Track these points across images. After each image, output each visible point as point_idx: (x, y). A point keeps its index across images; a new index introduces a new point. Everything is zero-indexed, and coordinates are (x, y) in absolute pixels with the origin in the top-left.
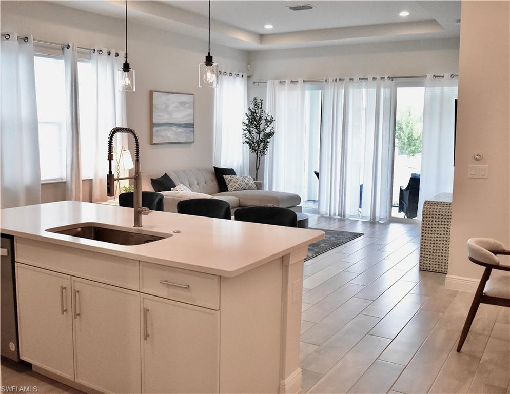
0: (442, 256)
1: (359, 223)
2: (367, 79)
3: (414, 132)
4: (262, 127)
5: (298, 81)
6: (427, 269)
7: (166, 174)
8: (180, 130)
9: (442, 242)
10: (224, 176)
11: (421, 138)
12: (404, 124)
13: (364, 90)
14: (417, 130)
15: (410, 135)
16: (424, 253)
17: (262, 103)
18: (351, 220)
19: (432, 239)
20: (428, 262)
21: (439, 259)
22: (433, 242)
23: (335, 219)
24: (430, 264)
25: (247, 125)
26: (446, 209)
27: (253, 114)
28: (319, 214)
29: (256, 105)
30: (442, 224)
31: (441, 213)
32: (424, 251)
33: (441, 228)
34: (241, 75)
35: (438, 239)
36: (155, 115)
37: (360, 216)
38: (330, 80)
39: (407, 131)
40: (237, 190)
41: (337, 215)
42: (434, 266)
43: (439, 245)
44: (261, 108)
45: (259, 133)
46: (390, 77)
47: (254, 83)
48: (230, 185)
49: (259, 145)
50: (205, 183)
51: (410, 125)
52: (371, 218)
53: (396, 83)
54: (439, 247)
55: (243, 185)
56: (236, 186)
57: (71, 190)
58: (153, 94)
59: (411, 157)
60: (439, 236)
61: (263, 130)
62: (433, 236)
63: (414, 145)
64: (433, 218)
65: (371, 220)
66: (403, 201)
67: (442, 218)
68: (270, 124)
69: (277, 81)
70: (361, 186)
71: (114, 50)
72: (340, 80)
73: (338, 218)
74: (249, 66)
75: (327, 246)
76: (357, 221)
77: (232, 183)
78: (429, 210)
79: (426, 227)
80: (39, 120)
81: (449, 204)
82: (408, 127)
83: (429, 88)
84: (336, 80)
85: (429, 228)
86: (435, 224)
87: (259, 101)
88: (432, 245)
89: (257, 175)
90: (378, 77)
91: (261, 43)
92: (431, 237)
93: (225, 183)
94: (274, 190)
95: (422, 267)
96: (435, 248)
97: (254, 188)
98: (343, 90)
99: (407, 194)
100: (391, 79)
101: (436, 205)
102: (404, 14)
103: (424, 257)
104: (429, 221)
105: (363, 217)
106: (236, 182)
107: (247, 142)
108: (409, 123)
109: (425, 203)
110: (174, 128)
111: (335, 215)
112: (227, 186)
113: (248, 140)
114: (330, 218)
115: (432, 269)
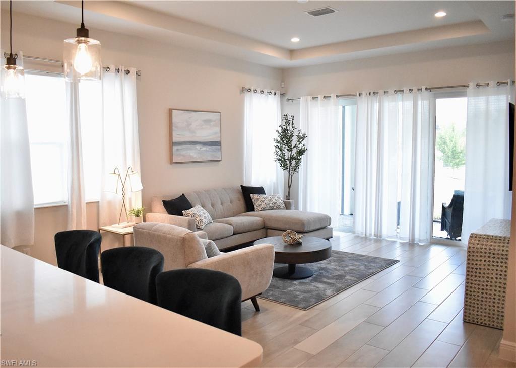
0: (494, 306)
1: (398, 245)
2: (403, 91)
3: (457, 146)
4: (293, 144)
5: (330, 97)
6: (474, 321)
7: (183, 194)
8: (204, 148)
9: (493, 288)
10: (251, 195)
11: (464, 151)
12: (448, 139)
13: (400, 103)
14: (461, 144)
15: (454, 148)
16: (469, 301)
17: (293, 119)
18: (388, 241)
19: (481, 283)
20: (475, 313)
21: (490, 310)
22: (481, 287)
23: (371, 240)
24: (477, 315)
25: (279, 142)
26: (499, 246)
27: (285, 131)
28: (354, 234)
29: (287, 122)
30: (493, 266)
31: (492, 251)
32: (470, 299)
33: (493, 270)
34: (273, 92)
35: (489, 284)
36: (174, 134)
37: (398, 236)
38: (364, 93)
39: (451, 145)
40: (264, 209)
41: (373, 235)
42: (483, 318)
43: (491, 292)
44: (293, 124)
45: (291, 150)
46: (428, 87)
47: (288, 100)
48: (257, 204)
49: (290, 162)
50: (231, 203)
51: (453, 140)
52: (409, 239)
53: (435, 94)
54: (490, 294)
55: (271, 205)
56: (263, 205)
57: (72, 214)
58: (172, 111)
59: (455, 169)
60: (490, 280)
61: (295, 147)
62: (482, 279)
63: (458, 158)
64: (481, 256)
65: (410, 241)
66: (447, 219)
67: (494, 257)
68: (302, 141)
69: (309, 97)
70: (399, 204)
71: (123, 67)
72: (374, 93)
73: (374, 239)
74: (282, 83)
75: (352, 279)
76: (394, 242)
77: (258, 203)
78: (476, 246)
79: (472, 268)
80: (31, 141)
81: (503, 239)
82: (452, 141)
83: (472, 98)
84: (370, 93)
85: (477, 269)
86: (484, 265)
87: (290, 118)
88: (481, 291)
89: (289, 193)
90: (415, 89)
91: (291, 60)
92: (479, 281)
93: (252, 202)
94: (308, 211)
95: (467, 318)
96: (484, 295)
97: (282, 207)
98: (378, 104)
99: (450, 212)
100: (429, 90)
101: (484, 240)
102: (441, 14)
103: (470, 306)
104: (477, 260)
105: (401, 238)
106: (263, 201)
107: (279, 160)
108: (453, 138)
109: (471, 237)
110: (198, 147)
111: (371, 234)
112: (253, 206)
113: (280, 158)
114: (365, 239)
115: (481, 321)
